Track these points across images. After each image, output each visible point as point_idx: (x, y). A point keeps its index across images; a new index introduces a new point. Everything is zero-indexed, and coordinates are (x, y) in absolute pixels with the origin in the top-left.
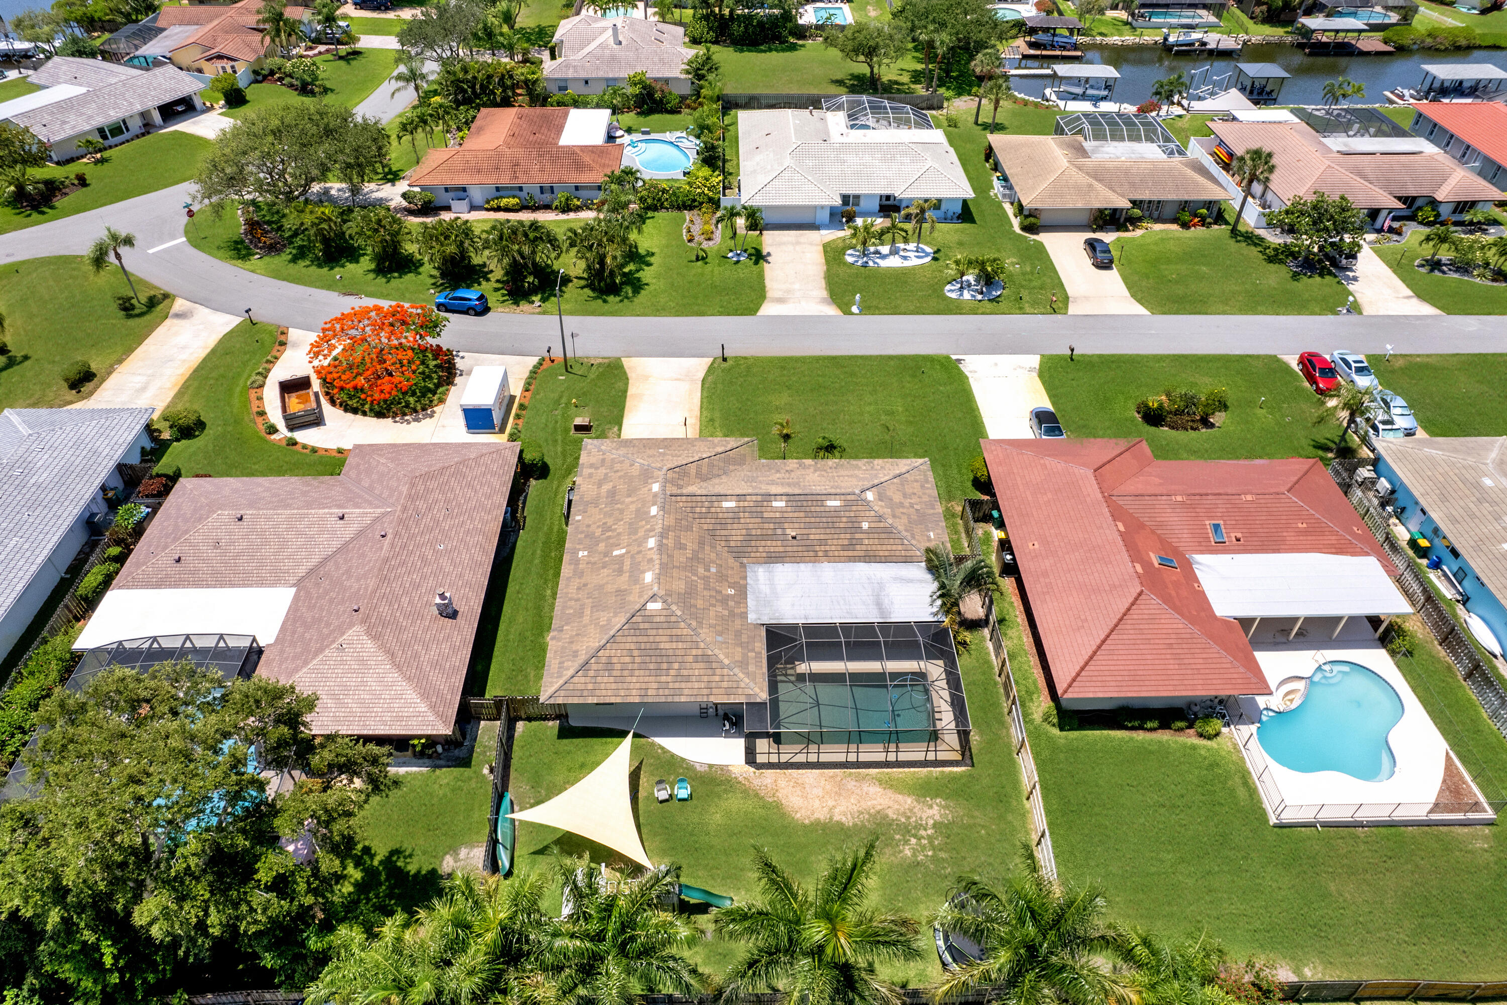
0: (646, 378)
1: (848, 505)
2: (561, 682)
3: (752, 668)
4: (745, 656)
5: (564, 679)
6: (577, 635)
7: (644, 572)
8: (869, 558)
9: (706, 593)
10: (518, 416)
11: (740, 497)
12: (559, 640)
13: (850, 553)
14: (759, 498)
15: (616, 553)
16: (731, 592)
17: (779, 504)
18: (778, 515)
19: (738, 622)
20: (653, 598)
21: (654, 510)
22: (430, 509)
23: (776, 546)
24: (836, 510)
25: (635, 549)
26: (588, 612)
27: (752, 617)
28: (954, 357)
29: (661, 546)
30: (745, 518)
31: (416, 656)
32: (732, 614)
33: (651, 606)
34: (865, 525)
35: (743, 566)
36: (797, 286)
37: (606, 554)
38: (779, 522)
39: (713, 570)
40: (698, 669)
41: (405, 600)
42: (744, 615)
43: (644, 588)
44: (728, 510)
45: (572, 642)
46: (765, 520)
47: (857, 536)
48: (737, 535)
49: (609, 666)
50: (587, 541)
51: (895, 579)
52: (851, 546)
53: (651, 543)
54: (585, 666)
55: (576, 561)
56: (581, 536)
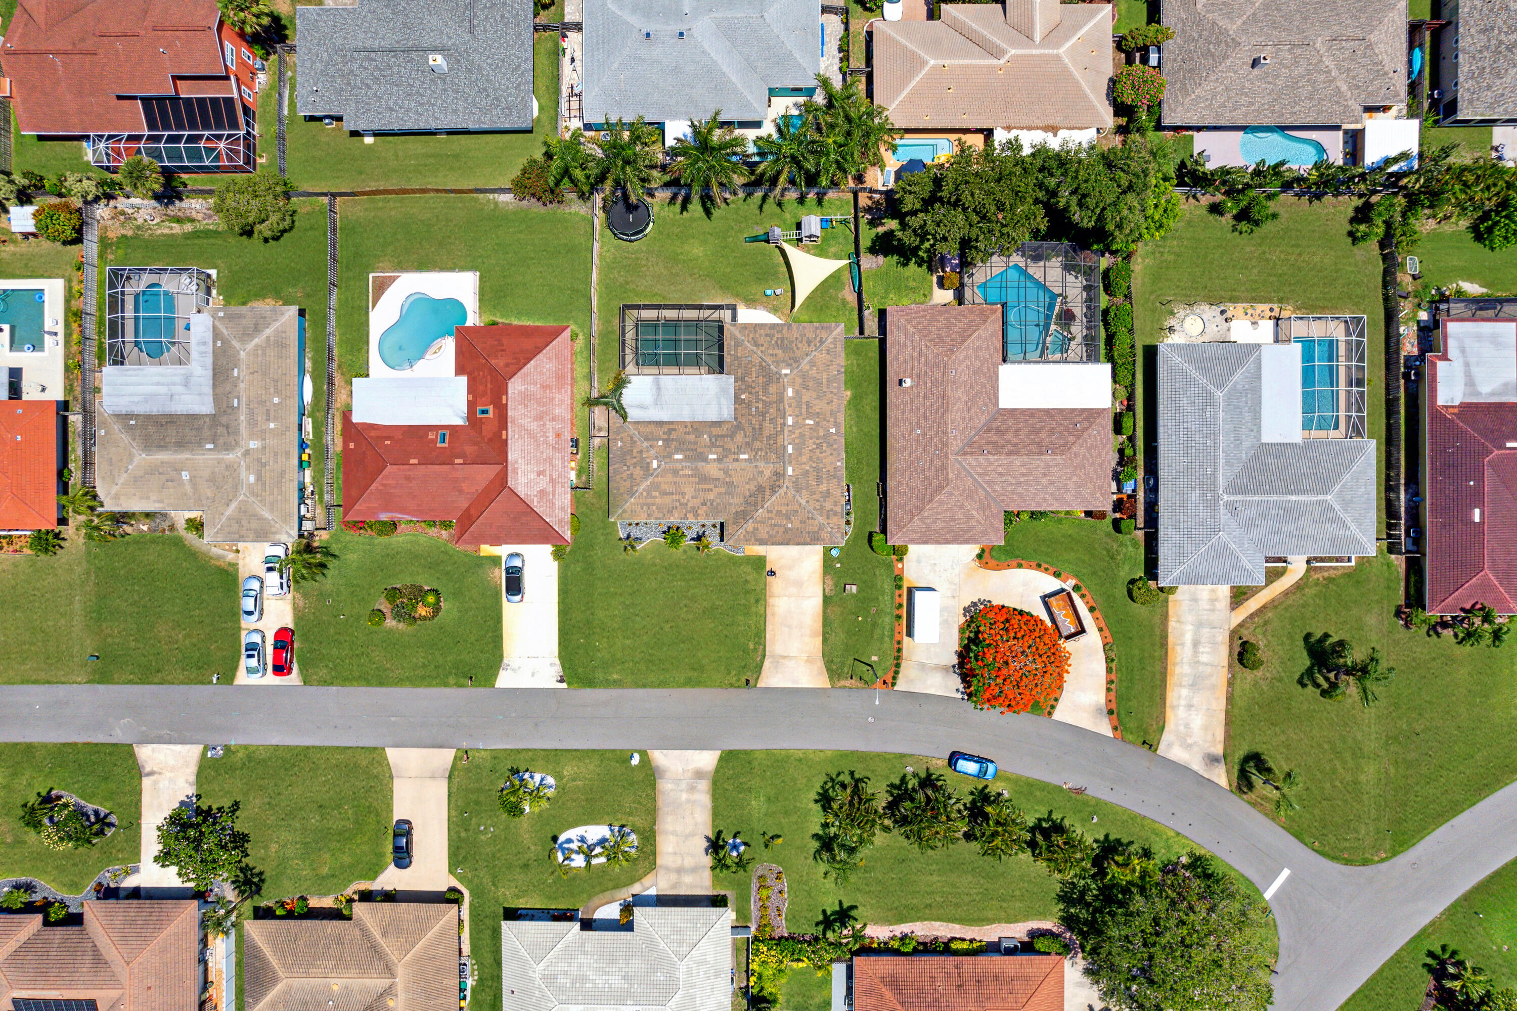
0: (810, 660)
1: (670, 456)
2: (834, 335)
3: (733, 343)
4: (736, 350)
5: (831, 338)
6: (829, 366)
7: (793, 398)
8: (660, 423)
9: (758, 391)
11: (737, 460)
13: (671, 427)
15: (811, 422)
16: (743, 397)
17: (712, 457)
18: (714, 450)
19: (739, 374)
20: (786, 375)
21: (790, 450)
22: (932, 461)
23: (716, 431)
24: (677, 453)
25: (800, 419)
27: (731, 379)
28: (564, 685)
29: (784, 417)
30: (733, 447)
32: (742, 379)
33: (787, 371)
34: (660, 443)
35: (736, 419)
36: (684, 796)
37: (817, 424)
38: (713, 445)
39: (753, 410)
40: (761, 340)
42: (735, 380)
43: (793, 384)
44: (744, 453)
45: (831, 361)
46: (721, 447)
47: (666, 437)
48: (739, 438)
50: (831, 441)
51: (647, 408)
52: (670, 431)
53: (790, 421)
54: (822, 342)
55: (836, 425)
56: (835, 446)
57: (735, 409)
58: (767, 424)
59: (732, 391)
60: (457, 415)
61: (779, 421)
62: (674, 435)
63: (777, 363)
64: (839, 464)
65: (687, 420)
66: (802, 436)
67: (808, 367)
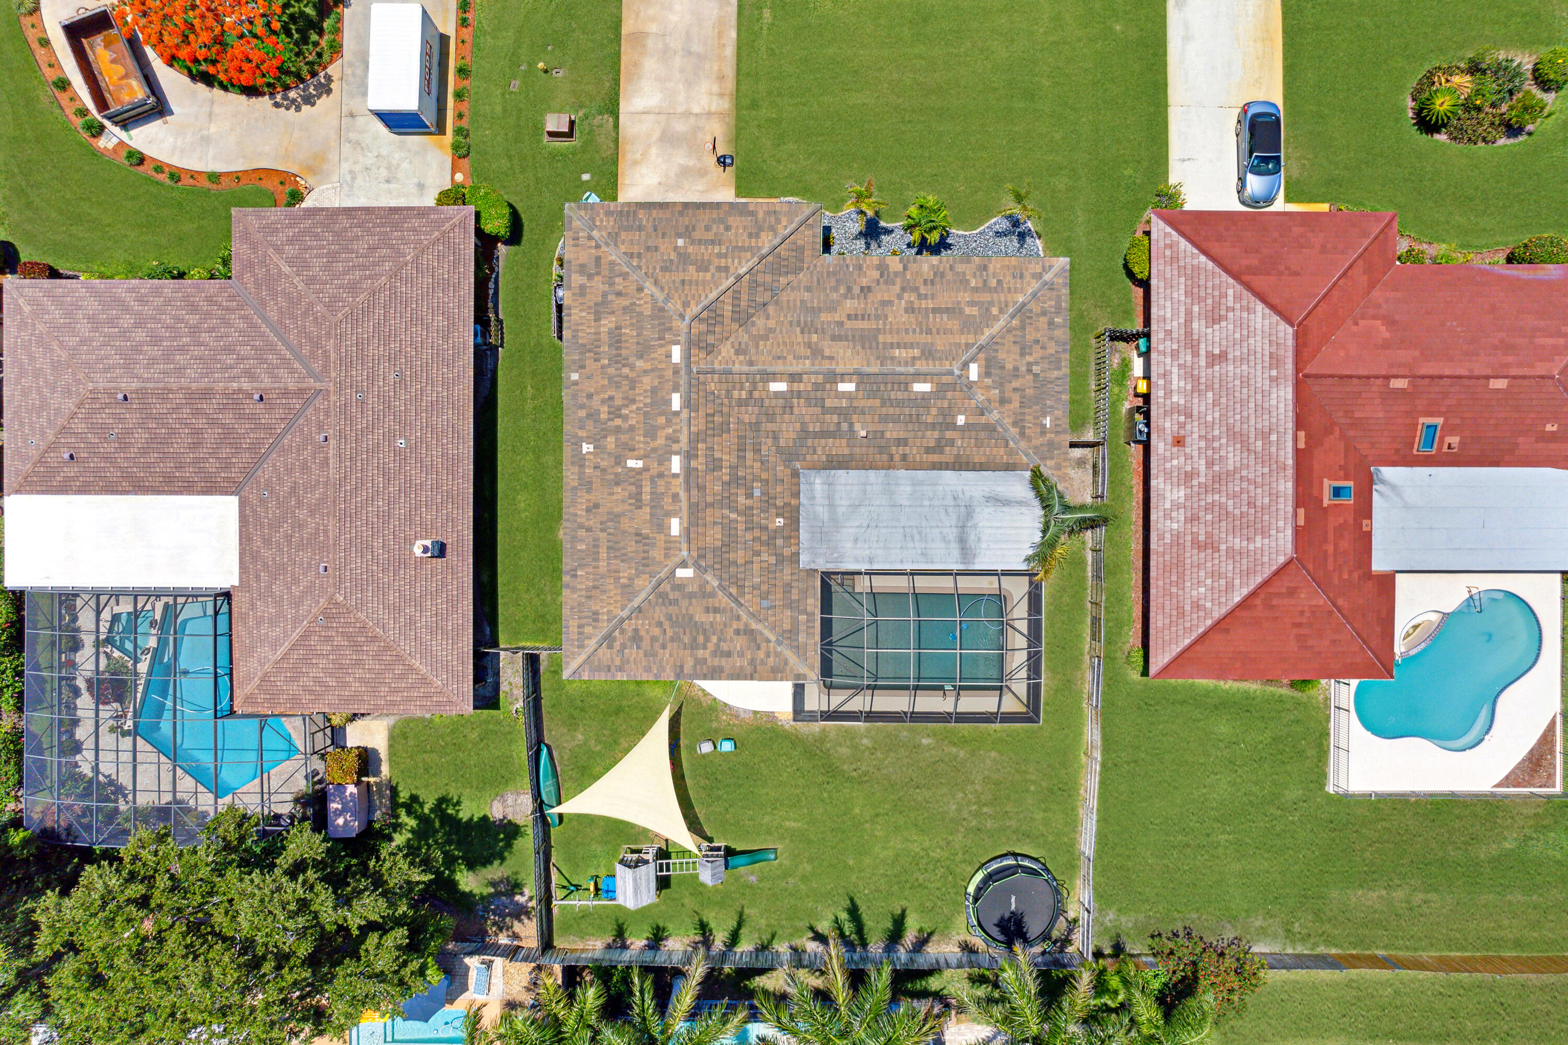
1: (941, 390)
2: (583, 657)
3: (802, 638)
4: (795, 622)
5: (589, 650)
6: (595, 587)
7: (669, 514)
8: (961, 465)
9: (749, 536)
10: (459, 96)
13: (935, 458)
14: (820, 379)
15: (631, 463)
16: (780, 522)
17: (847, 387)
18: (844, 403)
20: (683, 564)
21: (676, 402)
23: (839, 447)
24: (924, 396)
25: (655, 468)
27: (805, 560)
29: (688, 471)
30: (800, 407)
32: (781, 560)
33: (682, 573)
34: (961, 420)
35: (795, 474)
37: (619, 460)
38: (845, 414)
39: (757, 493)
40: (740, 643)
42: (795, 558)
43: (670, 545)
44: (777, 395)
45: (589, 597)
46: (825, 411)
47: (949, 434)
48: (788, 430)
50: (590, 425)
51: (988, 499)
52: (938, 448)
53: (676, 464)
54: (609, 638)
55: (580, 460)
56: (582, 413)
57: (797, 495)
58: (729, 459)
59: (804, 535)
60: (1394, 487)
61: (699, 464)
62: (932, 437)
63: (704, 593)
64: (575, 377)
65: (902, 473)
66: (651, 433)
67: (638, 582)
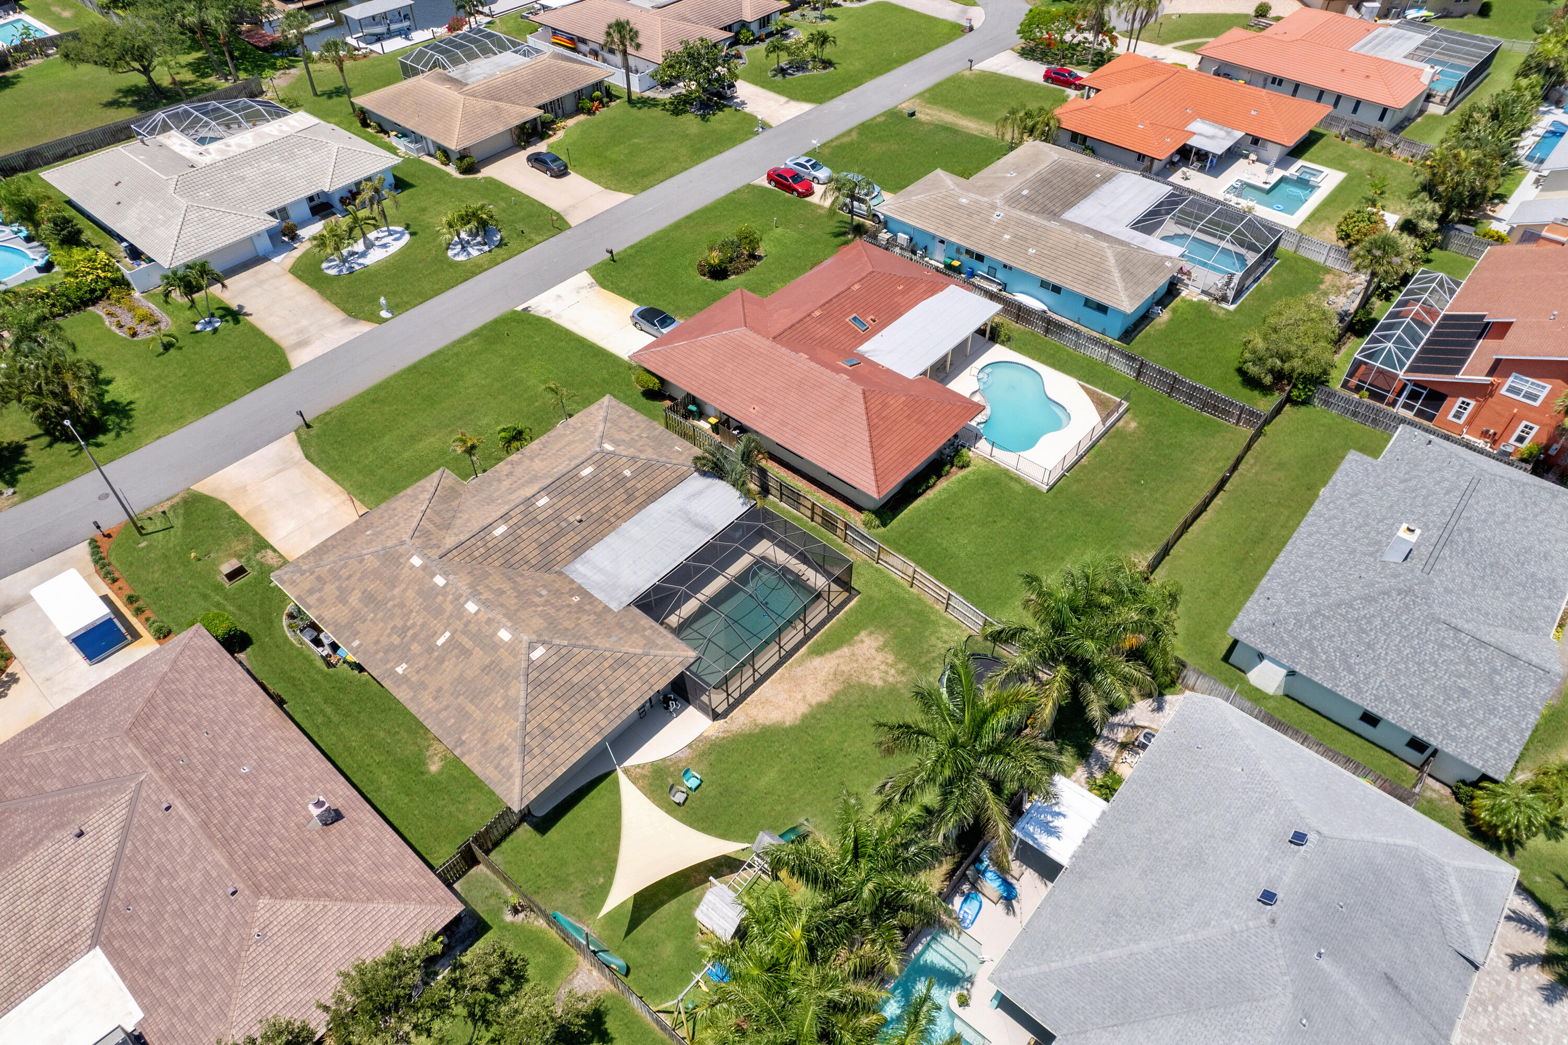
0: (243, 489)
1: (599, 466)
2: (518, 781)
3: (660, 642)
4: (645, 637)
5: (518, 774)
6: (484, 733)
7: (495, 633)
8: (653, 497)
9: (561, 614)
10: (138, 612)
11: (505, 517)
12: (470, 751)
13: (635, 503)
14: (522, 508)
15: (440, 642)
16: (576, 599)
18: (550, 511)
19: (609, 617)
20: (531, 647)
21: (440, 581)
22: (186, 746)
23: (572, 538)
24: (594, 476)
25: (459, 625)
26: (471, 708)
27: (614, 606)
28: (519, 308)
30: (526, 533)
31: (350, 876)
32: (599, 615)
33: (535, 655)
34: (627, 473)
35: (560, 573)
36: (304, 323)
37: (431, 649)
38: (557, 516)
39: (544, 592)
40: (622, 675)
41: (274, 842)
42: (607, 609)
43: (511, 648)
44: (504, 536)
45: (487, 743)
46: (544, 523)
47: (629, 485)
48: (531, 552)
49: (546, 732)
50: (392, 655)
52: (630, 498)
53: (471, 607)
54: (525, 750)
55: (404, 679)
56: (381, 655)
57: (573, 581)
58: (505, 586)
59: (598, 595)
60: (875, 351)
61: (488, 597)
62: (621, 495)
63: (564, 657)
64: (356, 643)
65: (624, 525)
66: (439, 611)
67: (512, 692)
